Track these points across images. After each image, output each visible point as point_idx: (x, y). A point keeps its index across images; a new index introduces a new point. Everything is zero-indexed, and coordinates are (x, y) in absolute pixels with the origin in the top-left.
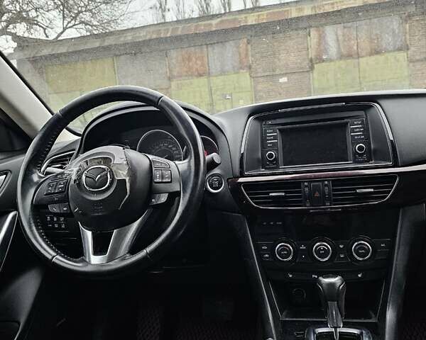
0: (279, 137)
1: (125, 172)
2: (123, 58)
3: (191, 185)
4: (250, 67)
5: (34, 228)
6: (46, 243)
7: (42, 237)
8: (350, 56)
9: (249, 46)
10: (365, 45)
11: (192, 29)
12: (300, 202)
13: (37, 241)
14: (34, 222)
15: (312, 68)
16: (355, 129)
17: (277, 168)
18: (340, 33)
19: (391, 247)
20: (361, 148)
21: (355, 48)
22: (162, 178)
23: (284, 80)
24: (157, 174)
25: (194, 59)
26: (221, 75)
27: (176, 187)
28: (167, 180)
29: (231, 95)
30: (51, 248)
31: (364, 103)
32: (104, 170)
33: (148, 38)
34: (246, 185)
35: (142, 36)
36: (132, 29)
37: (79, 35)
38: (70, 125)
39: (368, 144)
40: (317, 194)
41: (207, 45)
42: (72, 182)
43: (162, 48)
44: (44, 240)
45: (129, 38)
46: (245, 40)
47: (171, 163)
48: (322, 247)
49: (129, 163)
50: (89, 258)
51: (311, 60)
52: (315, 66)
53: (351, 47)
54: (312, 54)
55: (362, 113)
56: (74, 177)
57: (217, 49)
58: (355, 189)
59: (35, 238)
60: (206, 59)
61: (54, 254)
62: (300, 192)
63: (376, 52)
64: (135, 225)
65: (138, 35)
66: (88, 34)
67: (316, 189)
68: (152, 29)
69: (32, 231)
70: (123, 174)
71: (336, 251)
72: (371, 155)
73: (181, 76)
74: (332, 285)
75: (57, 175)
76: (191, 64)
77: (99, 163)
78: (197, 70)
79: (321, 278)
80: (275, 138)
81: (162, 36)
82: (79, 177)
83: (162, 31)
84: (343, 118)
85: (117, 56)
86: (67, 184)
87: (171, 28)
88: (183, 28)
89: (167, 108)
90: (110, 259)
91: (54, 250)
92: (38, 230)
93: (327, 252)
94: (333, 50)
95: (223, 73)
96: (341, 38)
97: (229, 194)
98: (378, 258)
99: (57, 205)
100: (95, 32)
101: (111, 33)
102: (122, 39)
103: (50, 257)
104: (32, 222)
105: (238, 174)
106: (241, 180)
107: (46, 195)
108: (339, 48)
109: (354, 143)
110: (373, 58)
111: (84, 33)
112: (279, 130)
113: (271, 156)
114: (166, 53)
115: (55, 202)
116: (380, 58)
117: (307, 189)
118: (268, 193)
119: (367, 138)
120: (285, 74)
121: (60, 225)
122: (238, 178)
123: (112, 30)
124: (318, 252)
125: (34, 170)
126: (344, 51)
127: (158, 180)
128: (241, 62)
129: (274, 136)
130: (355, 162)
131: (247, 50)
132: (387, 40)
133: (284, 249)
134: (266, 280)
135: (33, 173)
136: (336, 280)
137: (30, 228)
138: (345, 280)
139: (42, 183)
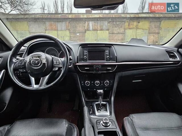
0: (87, 53)
1: (45, 61)
2: (31, 22)
3: (65, 66)
4: (69, 30)
5: (14, 76)
6: (18, 81)
7: (17, 79)
8: (95, 30)
9: (69, 24)
10: (99, 28)
11: (53, 16)
12: (93, 70)
13: (15, 80)
14: (14, 75)
15: (86, 32)
16: (107, 52)
17: (87, 61)
18: (93, 24)
19: (114, 82)
20: (108, 57)
21: (97, 28)
22: (56, 63)
23: (78, 34)
24: (55, 62)
25: (53, 25)
26: (61, 31)
27: (61, 66)
28: (58, 64)
29: (64, 37)
30: (20, 82)
31: (109, 46)
32: (39, 60)
33: (39, 17)
34: (79, 65)
35: (38, 16)
36: (34, 14)
37: (16, 13)
38: (24, 45)
39: (110, 57)
40: (97, 69)
41: (57, 22)
42: (27, 63)
43: (43, 21)
44: (18, 80)
45: (33, 16)
46: (68, 22)
47: (59, 59)
48: (97, 82)
49: (46, 58)
50: (33, 86)
51: (86, 30)
52: (86, 31)
53: (95, 28)
54: (86, 28)
55: (109, 48)
56: (28, 61)
57: (60, 23)
58: (107, 68)
59: (15, 79)
60: (57, 25)
61: (21, 84)
62: (93, 68)
63: (101, 30)
64: (47, 77)
65: (36, 16)
66: (20, 13)
67: (97, 67)
68: (40, 15)
69: (13, 77)
70: (44, 61)
71: (101, 83)
72: (110, 59)
73: (49, 30)
74: (100, 92)
75: (21, 60)
76: (52, 27)
77: (36, 58)
78: (54, 28)
79: (98, 90)
80: (86, 53)
81: (44, 17)
82: (30, 61)
83: (44, 16)
84: (104, 49)
85: (29, 21)
86: (25, 63)
87: (47, 15)
88: (50, 16)
89: (58, 42)
90: (40, 86)
91: (21, 83)
92: (15, 77)
93: (98, 83)
94: (91, 28)
95: (61, 30)
96: (93, 25)
97: (73, 68)
98: (110, 85)
99: (22, 69)
100: (22, 13)
101: (28, 14)
102: (31, 16)
103: (20, 85)
104: (13, 74)
105: (77, 62)
106: (77, 64)
107: (18, 66)
108: (93, 28)
109: (106, 56)
110: (101, 31)
111: (18, 13)
112: (88, 51)
113: (85, 58)
114: (45, 23)
115: (21, 68)
116: (102, 32)
117: (95, 67)
118: (85, 68)
119: (110, 54)
120: (79, 33)
121: (20, 74)
122: (76, 63)
123: (28, 13)
124: (96, 83)
125: (13, 58)
126: (94, 29)
127: (55, 63)
128: (67, 28)
129: (86, 52)
130: (107, 61)
131: (68, 24)
132: (104, 27)
133: (87, 82)
134: (82, 90)
135: (13, 59)
136: (102, 91)
137: (13, 76)
138: (104, 91)
139: (17, 62)
